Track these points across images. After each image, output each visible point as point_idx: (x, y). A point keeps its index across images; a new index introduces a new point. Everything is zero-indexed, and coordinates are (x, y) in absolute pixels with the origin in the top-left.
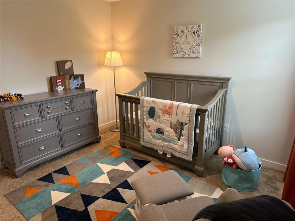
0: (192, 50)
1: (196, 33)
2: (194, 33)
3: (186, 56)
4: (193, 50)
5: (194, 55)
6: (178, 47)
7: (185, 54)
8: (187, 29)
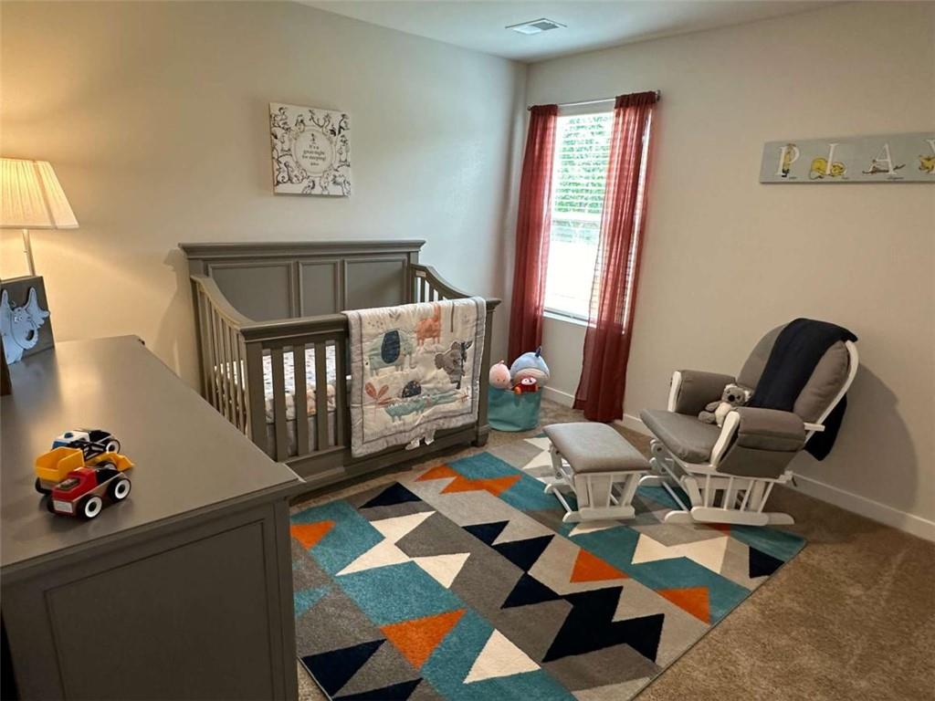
0: (332, 177)
1: (337, 133)
2: (333, 132)
3: (317, 190)
4: (335, 176)
5: (336, 190)
6: (292, 164)
7: (314, 185)
8: (313, 118)
